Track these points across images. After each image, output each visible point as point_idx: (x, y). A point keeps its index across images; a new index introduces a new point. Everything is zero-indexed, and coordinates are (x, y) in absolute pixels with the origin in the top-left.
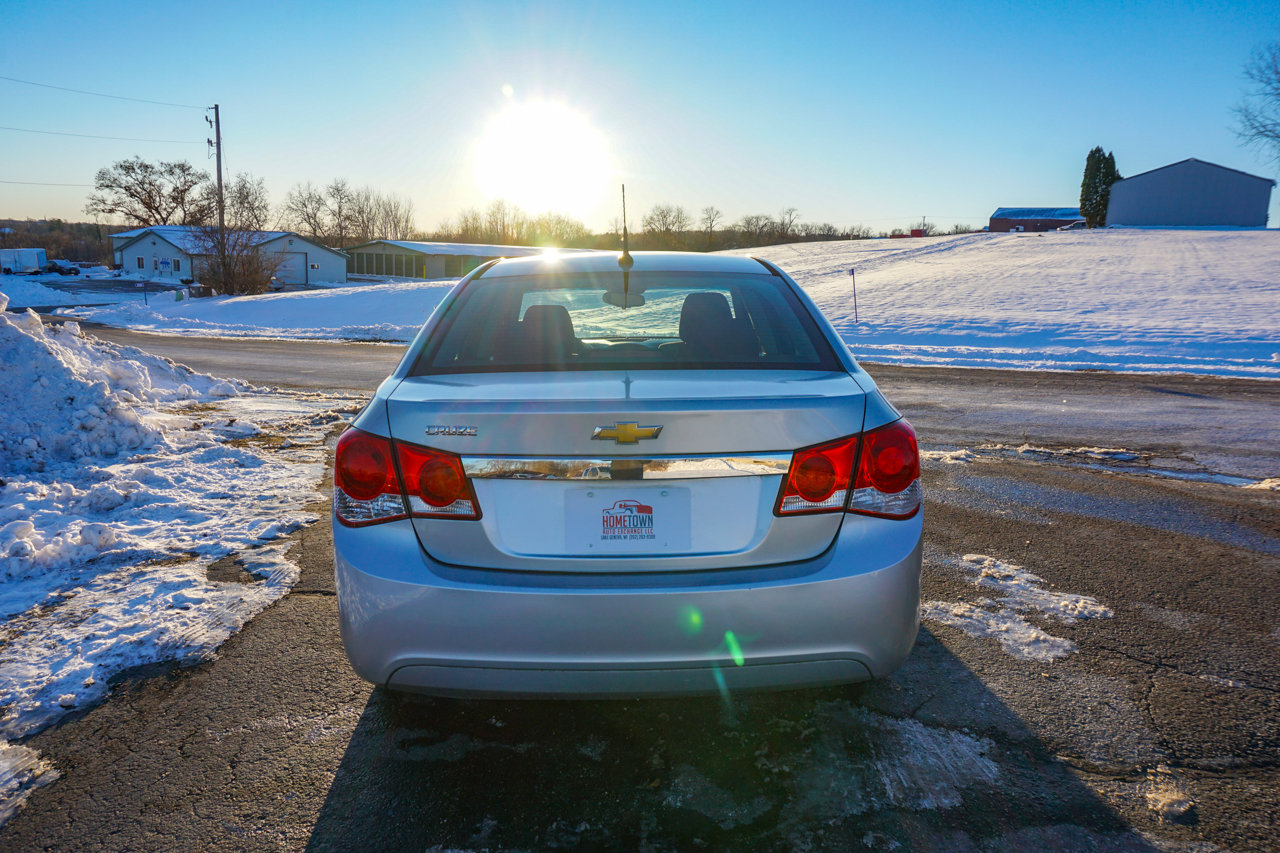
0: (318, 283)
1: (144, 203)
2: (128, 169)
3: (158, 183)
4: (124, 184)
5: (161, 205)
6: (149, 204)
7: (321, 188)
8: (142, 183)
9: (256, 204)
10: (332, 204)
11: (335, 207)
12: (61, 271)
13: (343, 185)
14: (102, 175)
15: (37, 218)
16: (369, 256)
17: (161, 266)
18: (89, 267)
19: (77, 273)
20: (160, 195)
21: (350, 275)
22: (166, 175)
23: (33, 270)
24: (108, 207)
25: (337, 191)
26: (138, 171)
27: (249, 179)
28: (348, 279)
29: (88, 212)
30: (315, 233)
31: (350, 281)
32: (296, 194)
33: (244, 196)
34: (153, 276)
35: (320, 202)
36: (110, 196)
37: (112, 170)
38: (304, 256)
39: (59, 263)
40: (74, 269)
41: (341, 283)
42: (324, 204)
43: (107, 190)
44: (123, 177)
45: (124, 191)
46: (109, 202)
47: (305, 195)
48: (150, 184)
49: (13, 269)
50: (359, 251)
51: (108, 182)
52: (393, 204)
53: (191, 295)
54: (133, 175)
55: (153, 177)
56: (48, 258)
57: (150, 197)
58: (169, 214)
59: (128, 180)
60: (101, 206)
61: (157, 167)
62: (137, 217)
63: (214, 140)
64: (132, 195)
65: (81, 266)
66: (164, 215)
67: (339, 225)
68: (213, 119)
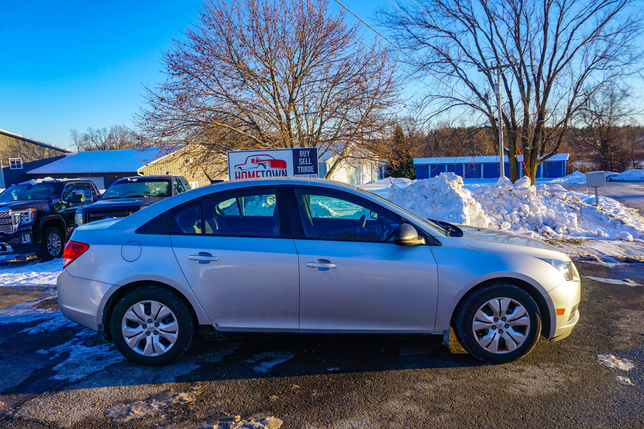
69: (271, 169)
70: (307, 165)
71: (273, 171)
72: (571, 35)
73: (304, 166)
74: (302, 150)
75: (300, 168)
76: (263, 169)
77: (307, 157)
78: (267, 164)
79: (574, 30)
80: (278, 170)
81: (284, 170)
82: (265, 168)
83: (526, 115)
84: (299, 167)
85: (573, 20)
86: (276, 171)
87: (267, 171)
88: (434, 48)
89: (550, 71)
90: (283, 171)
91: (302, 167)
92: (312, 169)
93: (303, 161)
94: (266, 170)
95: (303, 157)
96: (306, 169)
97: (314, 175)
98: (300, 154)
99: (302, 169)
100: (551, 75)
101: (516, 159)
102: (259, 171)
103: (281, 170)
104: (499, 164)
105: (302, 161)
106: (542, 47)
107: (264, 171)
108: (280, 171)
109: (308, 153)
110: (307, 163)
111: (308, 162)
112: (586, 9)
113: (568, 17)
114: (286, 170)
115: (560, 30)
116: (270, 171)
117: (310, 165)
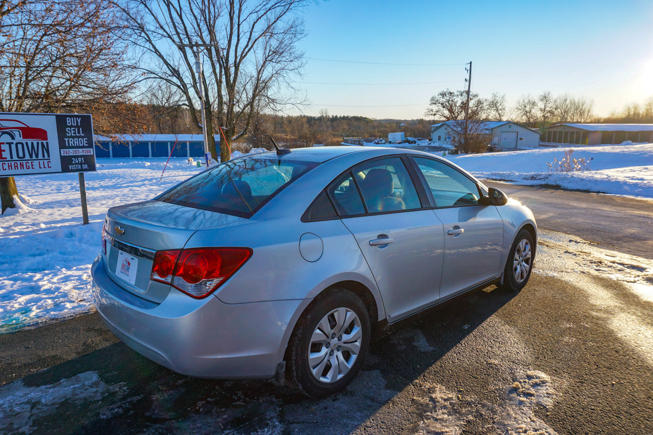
0: (521, 148)
1: (449, 110)
2: (443, 95)
3: (455, 100)
4: (441, 101)
5: (455, 110)
6: (451, 111)
7: (536, 97)
8: (448, 101)
9: (500, 108)
10: (541, 105)
11: (543, 107)
12: (409, 142)
13: (549, 94)
14: (433, 99)
15: (415, 118)
16: (555, 133)
17: (447, 139)
18: (421, 140)
19: (415, 143)
20: (455, 106)
21: (542, 143)
22: (459, 96)
23: (398, 142)
24: (433, 113)
25: (545, 98)
26: (447, 95)
27: (498, 95)
28: (540, 145)
29: (425, 116)
30: (529, 121)
31: (540, 146)
32: (522, 101)
33: (494, 105)
34: (444, 144)
35: (534, 104)
36: (435, 108)
37: (437, 96)
38: (516, 133)
39: (410, 138)
40: (414, 141)
41: (535, 147)
42: (537, 105)
43: (434, 105)
44: (441, 99)
45: (440, 105)
46: (434, 111)
47: (526, 101)
48: (452, 101)
49: (392, 142)
50: (550, 130)
51: (434, 102)
52: (581, 102)
53: (449, 153)
54: (445, 97)
55: (454, 98)
56: (405, 136)
57: (451, 107)
58: (458, 115)
59: (442, 100)
60: (431, 113)
61: (456, 93)
62: (445, 117)
63: (468, 79)
64: (444, 107)
65: (418, 140)
66: (456, 115)
67: (544, 116)
68: (469, 69)
69: (24, 141)
70: (78, 137)
71: (27, 143)
72: (253, 28)
73: (73, 137)
74: (70, 116)
75: (68, 141)
76: (10, 140)
77: (77, 126)
78: (17, 133)
79: (255, 23)
80: (35, 143)
81: (45, 142)
82: (13, 138)
83: (220, 96)
84: (66, 139)
85: (251, 13)
86: (32, 143)
87: (17, 144)
88: (124, 10)
89: (236, 57)
90: (42, 143)
91: (70, 139)
92: (85, 142)
93: (72, 132)
94: (15, 142)
95: (71, 126)
96: (76, 142)
97: (89, 149)
98: (68, 121)
99: (70, 142)
100: (238, 60)
101: (213, 138)
102: (3, 143)
103: (40, 142)
104: (203, 143)
105: (70, 132)
106: (229, 33)
107: (13, 143)
108: (38, 143)
109: (79, 121)
110: (77, 135)
111: (79, 133)
112: (261, 6)
113: (247, 10)
114: (47, 143)
115: (241, 21)
116: (22, 144)
117: (82, 137)
